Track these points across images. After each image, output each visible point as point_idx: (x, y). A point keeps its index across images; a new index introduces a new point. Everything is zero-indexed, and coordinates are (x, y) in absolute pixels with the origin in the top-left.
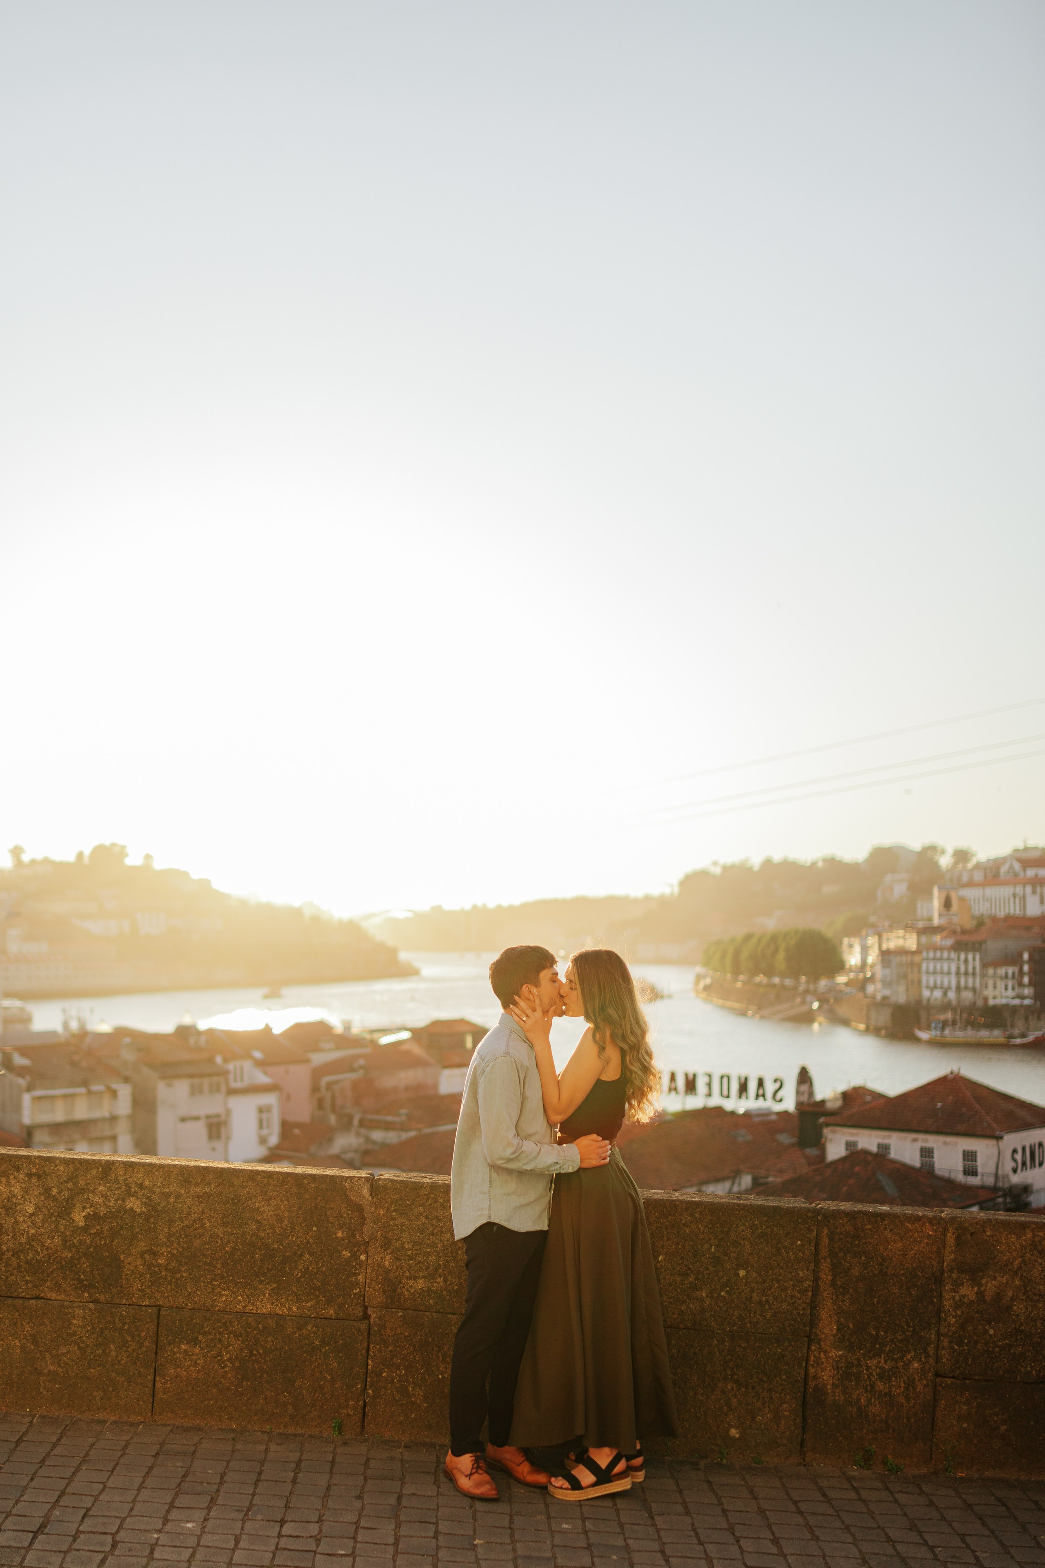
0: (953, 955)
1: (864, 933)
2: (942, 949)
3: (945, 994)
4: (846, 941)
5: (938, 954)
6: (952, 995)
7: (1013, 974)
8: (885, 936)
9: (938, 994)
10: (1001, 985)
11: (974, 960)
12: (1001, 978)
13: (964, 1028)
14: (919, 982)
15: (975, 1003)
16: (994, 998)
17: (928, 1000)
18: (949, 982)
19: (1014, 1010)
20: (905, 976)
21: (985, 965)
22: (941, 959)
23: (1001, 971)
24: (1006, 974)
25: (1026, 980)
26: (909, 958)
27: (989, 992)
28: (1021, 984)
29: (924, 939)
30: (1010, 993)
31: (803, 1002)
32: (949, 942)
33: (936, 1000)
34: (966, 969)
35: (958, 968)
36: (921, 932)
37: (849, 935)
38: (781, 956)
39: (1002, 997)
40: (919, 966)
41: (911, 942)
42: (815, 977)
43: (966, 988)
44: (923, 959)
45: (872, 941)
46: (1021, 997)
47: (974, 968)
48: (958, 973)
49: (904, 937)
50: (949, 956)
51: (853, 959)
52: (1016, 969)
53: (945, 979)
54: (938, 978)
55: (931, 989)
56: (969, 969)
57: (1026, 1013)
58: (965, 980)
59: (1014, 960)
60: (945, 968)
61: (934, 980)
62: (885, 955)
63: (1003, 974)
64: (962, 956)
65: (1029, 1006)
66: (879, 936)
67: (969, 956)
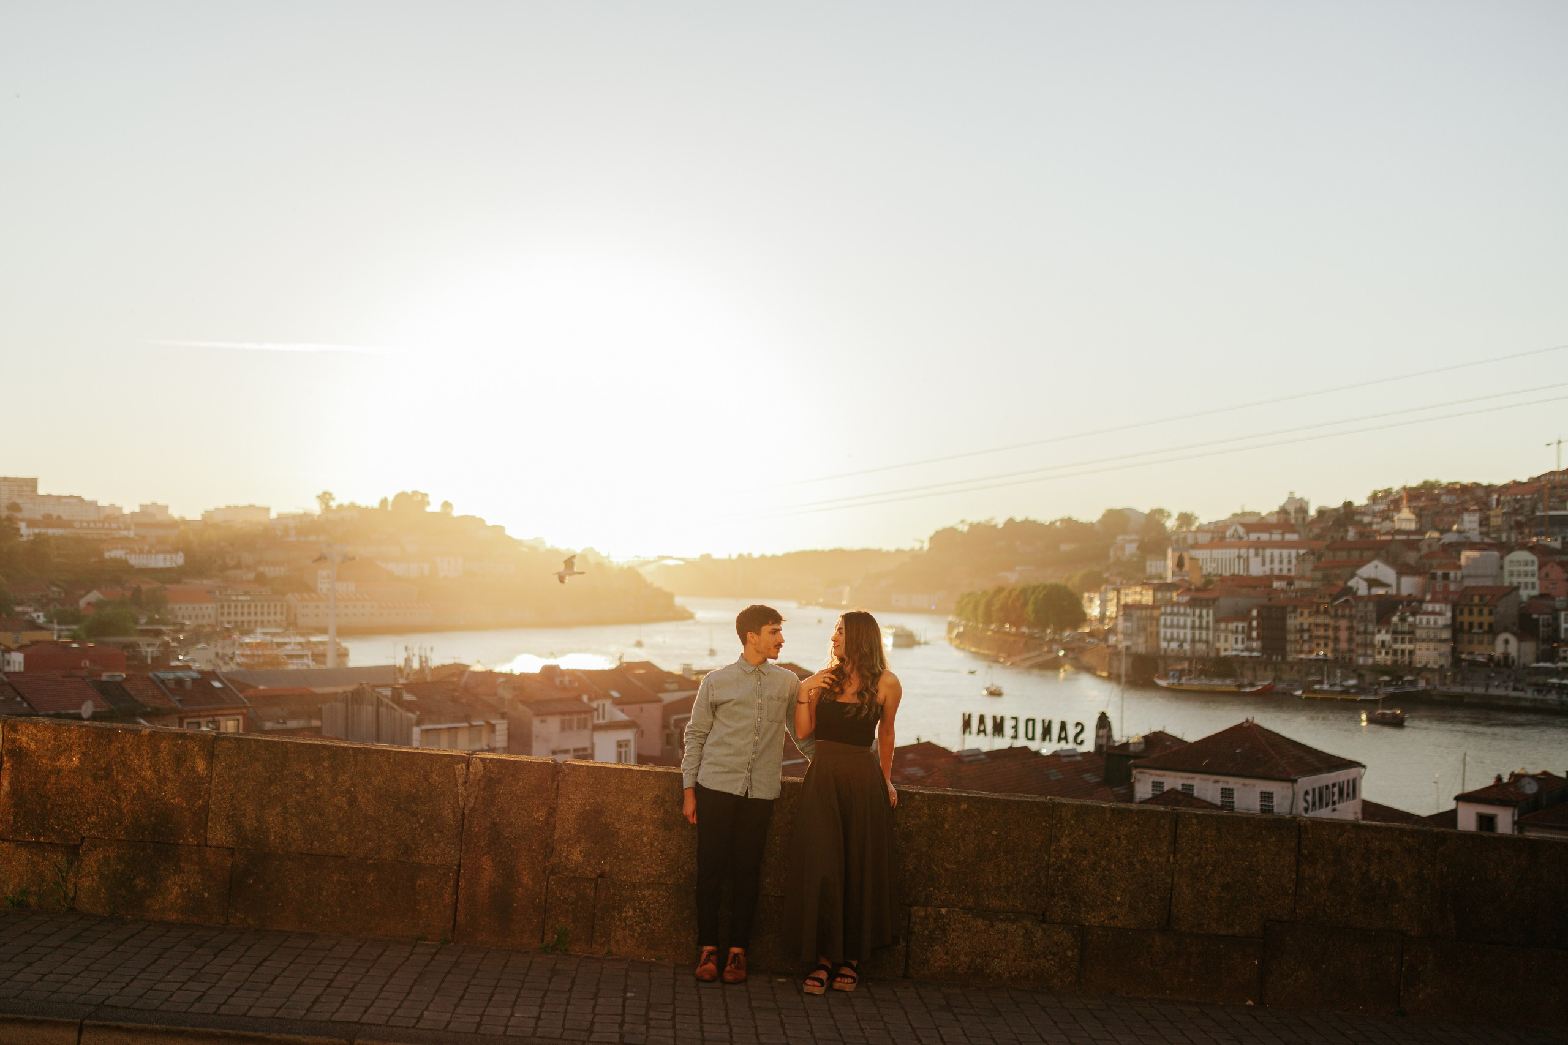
0: (1189, 610)
1: (1103, 588)
2: (1178, 604)
3: (1181, 646)
4: (1086, 595)
5: (1175, 609)
6: (1187, 646)
7: (1243, 627)
8: (1123, 592)
9: (1174, 645)
10: (1231, 638)
11: (1208, 615)
12: (1232, 632)
13: (1198, 677)
14: (1158, 635)
15: (1208, 653)
16: (1226, 650)
17: (1166, 651)
18: (1185, 634)
19: (1242, 661)
20: (1145, 629)
21: (1217, 621)
22: (1178, 614)
23: (1232, 626)
24: (1237, 627)
25: (1254, 634)
26: (1149, 612)
27: (1221, 645)
28: (1250, 638)
29: (1159, 595)
30: (1240, 646)
31: (1050, 651)
32: (1185, 599)
33: (1173, 651)
34: (1201, 622)
35: (1193, 622)
36: (1157, 588)
37: (1089, 590)
38: (1030, 608)
39: (1232, 650)
40: (1158, 620)
41: (1148, 597)
42: (1060, 627)
43: (1200, 640)
44: (1162, 614)
45: (1112, 595)
46: (1251, 650)
47: (1208, 622)
48: (1193, 628)
49: (1141, 594)
50: (1184, 611)
51: (1093, 610)
53: (1182, 632)
54: (1175, 631)
55: (1169, 641)
56: (1204, 624)
57: (1254, 664)
58: (1200, 634)
59: (1244, 616)
60: (1182, 623)
61: (1172, 634)
62: (1127, 610)
63: (1234, 629)
64: (1197, 612)
65: (1258, 657)
66: (1118, 592)
67: (1204, 612)
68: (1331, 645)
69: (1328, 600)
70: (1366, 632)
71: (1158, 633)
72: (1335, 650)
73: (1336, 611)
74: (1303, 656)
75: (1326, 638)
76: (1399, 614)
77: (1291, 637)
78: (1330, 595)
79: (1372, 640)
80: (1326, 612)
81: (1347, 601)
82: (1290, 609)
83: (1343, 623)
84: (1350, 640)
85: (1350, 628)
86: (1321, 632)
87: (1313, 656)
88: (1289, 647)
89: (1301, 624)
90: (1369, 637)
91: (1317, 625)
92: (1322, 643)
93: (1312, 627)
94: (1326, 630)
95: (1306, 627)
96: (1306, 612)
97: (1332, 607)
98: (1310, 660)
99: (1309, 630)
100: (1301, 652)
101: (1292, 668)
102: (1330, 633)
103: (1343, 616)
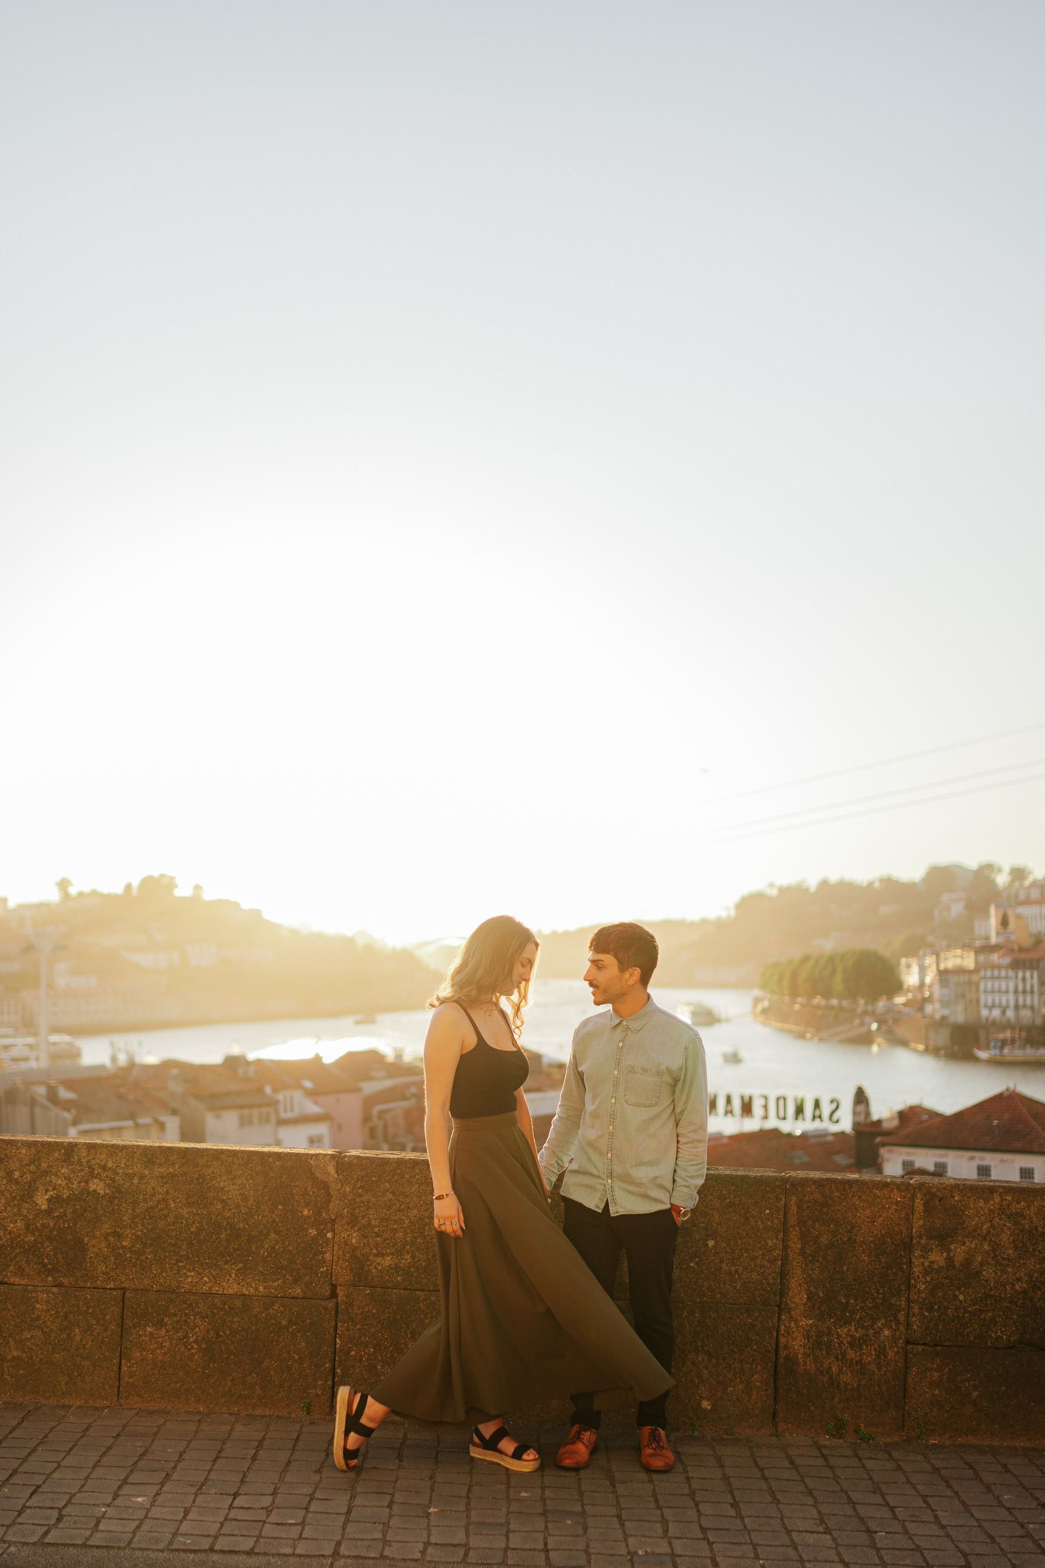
0: (1011, 973)
1: (921, 953)
2: (999, 967)
3: (1004, 1012)
4: (903, 961)
5: (996, 973)
6: (1010, 1014)
8: (942, 955)
9: (996, 1013)
11: (1032, 978)
13: (1023, 1047)
15: (1034, 1021)
17: (987, 1019)
18: (1008, 1001)
20: (963, 996)
21: (1042, 984)
22: (999, 978)
26: (967, 977)
29: (982, 958)
31: (862, 1024)
32: (1007, 960)
33: (996, 1018)
34: (1026, 987)
36: (979, 951)
37: (906, 955)
38: (839, 978)
40: (977, 985)
41: (969, 961)
42: (873, 998)
43: (1024, 1006)
44: (981, 978)
45: (930, 960)
47: (1032, 987)
48: (1016, 992)
49: (962, 957)
50: (1007, 974)
51: (911, 978)
53: (1004, 997)
54: (997, 997)
55: (991, 1008)
56: (1028, 988)
58: (1025, 999)
60: (1003, 987)
61: (994, 999)
62: (944, 975)
64: (1021, 974)
66: (938, 955)
67: (1028, 974)
71: (978, 1001)
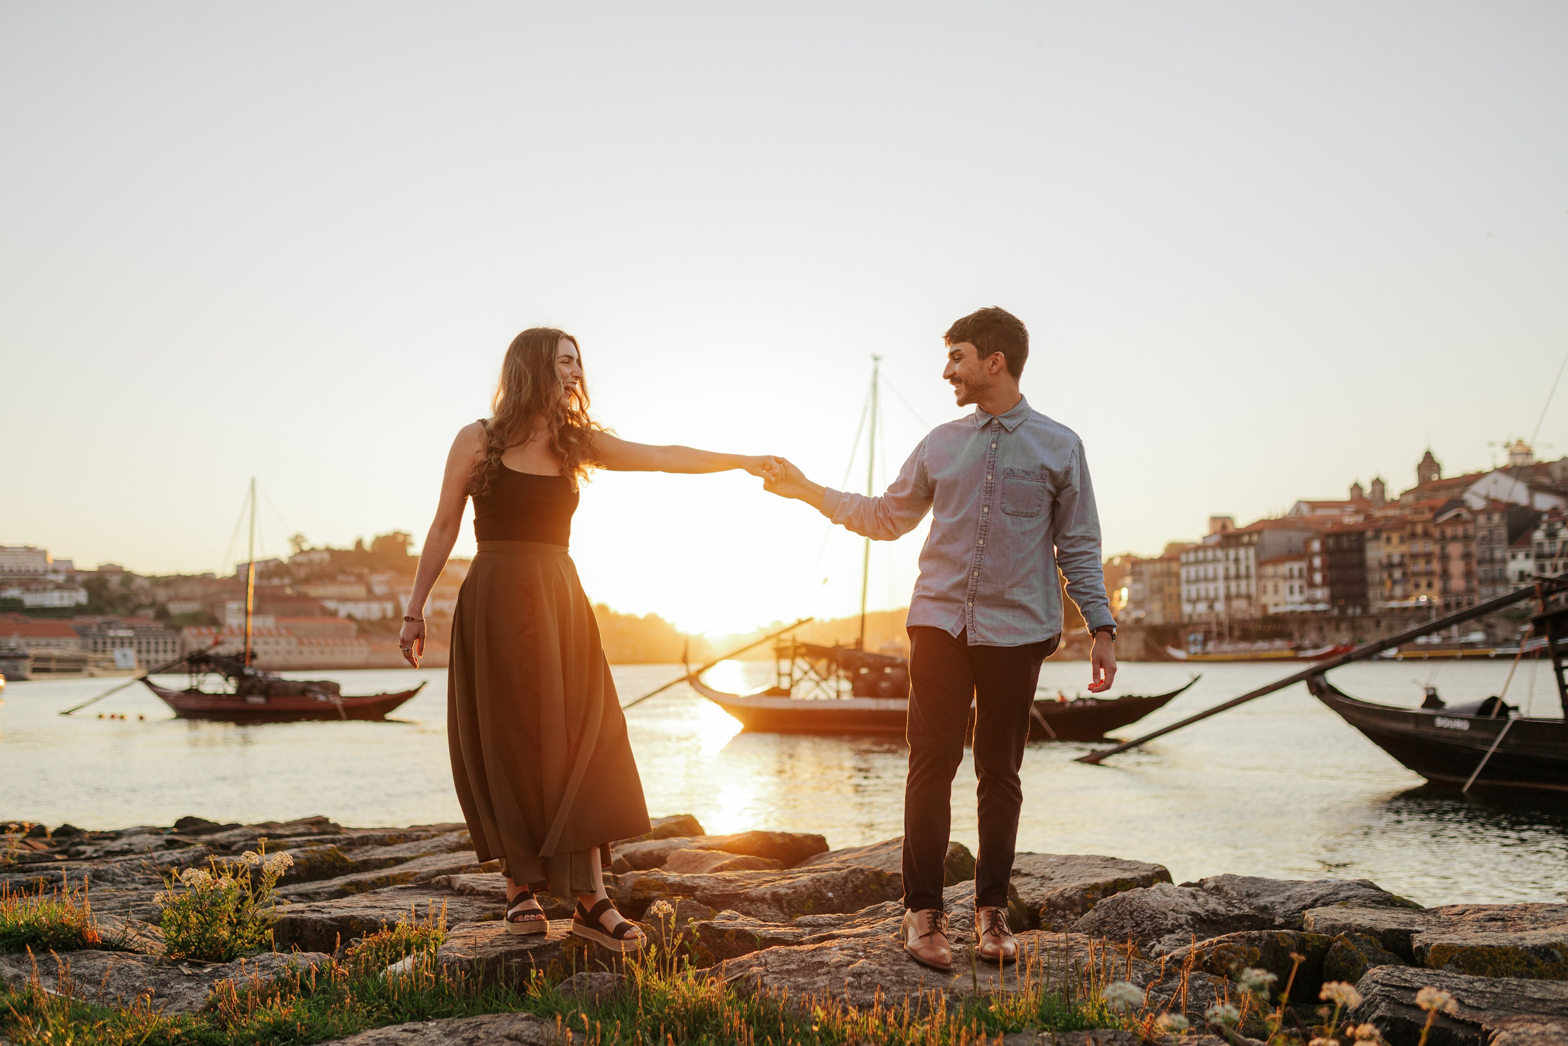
0: (1220, 554)
2: (1205, 547)
3: (1211, 607)
5: (1201, 555)
6: (1220, 607)
7: (1301, 570)
9: (1202, 609)
10: (1284, 587)
11: (1247, 558)
12: (1285, 578)
14: (1179, 596)
15: (1251, 614)
16: (1276, 605)
17: (1190, 616)
18: (1216, 589)
19: (1302, 619)
20: (1160, 590)
21: (1261, 564)
22: (1205, 561)
23: (1284, 569)
24: (1291, 570)
25: (1318, 578)
26: (1159, 568)
27: (1269, 599)
28: (1312, 585)
30: (1297, 597)
33: (1200, 615)
34: (1237, 569)
35: (1227, 569)
39: (1286, 603)
40: (1177, 575)
44: (1182, 565)
46: (1312, 601)
47: (1247, 567)
48: (1227, 578)
50: (1215, 555)
52: (1303, 565)
53: (1211, 587)
54: (1202, 586)
55: (1194, 602)
56: (1243, 571)
57: (1321, 621)
58: (1238, 586)
59: (1303, 554)
60: (1211, 574)
61: (1198, 591)
63: (1287, 573)
64: (1232, 553)
65: (1325, 611)
67: (1242, 552)
68: (1438, 584)
69: (1428, 515)
70: (1492, 560)
71: (1178, 593)
72: (1445, 592)
73: (1443, 534)
74: (1394, 604)
75: (1430, 574)
76: (1544, 526)
77: (1374, 576)
78: (1432, 509)
79: (1502, 571)
80: (1427, 535)
81: (1458, 516)
82: (1369, 534)
83: (1455, 550)
84: (1468, 575)
85: (1467, 556)
86: (1421, 566)
87: (1411, 603)
88: (1373, 593)
89: (1389, 557)
90: (1497, 567)
91: (1414, 556)
92: (1423, 582)
93: (1407, 560)
94: (1428, 562)
95: (1396, 559)
96: (1395, 538)
97: (1436, 525)
98: (1406, 609)
99: (1401, 565)
100: (1391, 598)
101: (1378, 624)
102: (1436, 566)
103: (1454, 538)
